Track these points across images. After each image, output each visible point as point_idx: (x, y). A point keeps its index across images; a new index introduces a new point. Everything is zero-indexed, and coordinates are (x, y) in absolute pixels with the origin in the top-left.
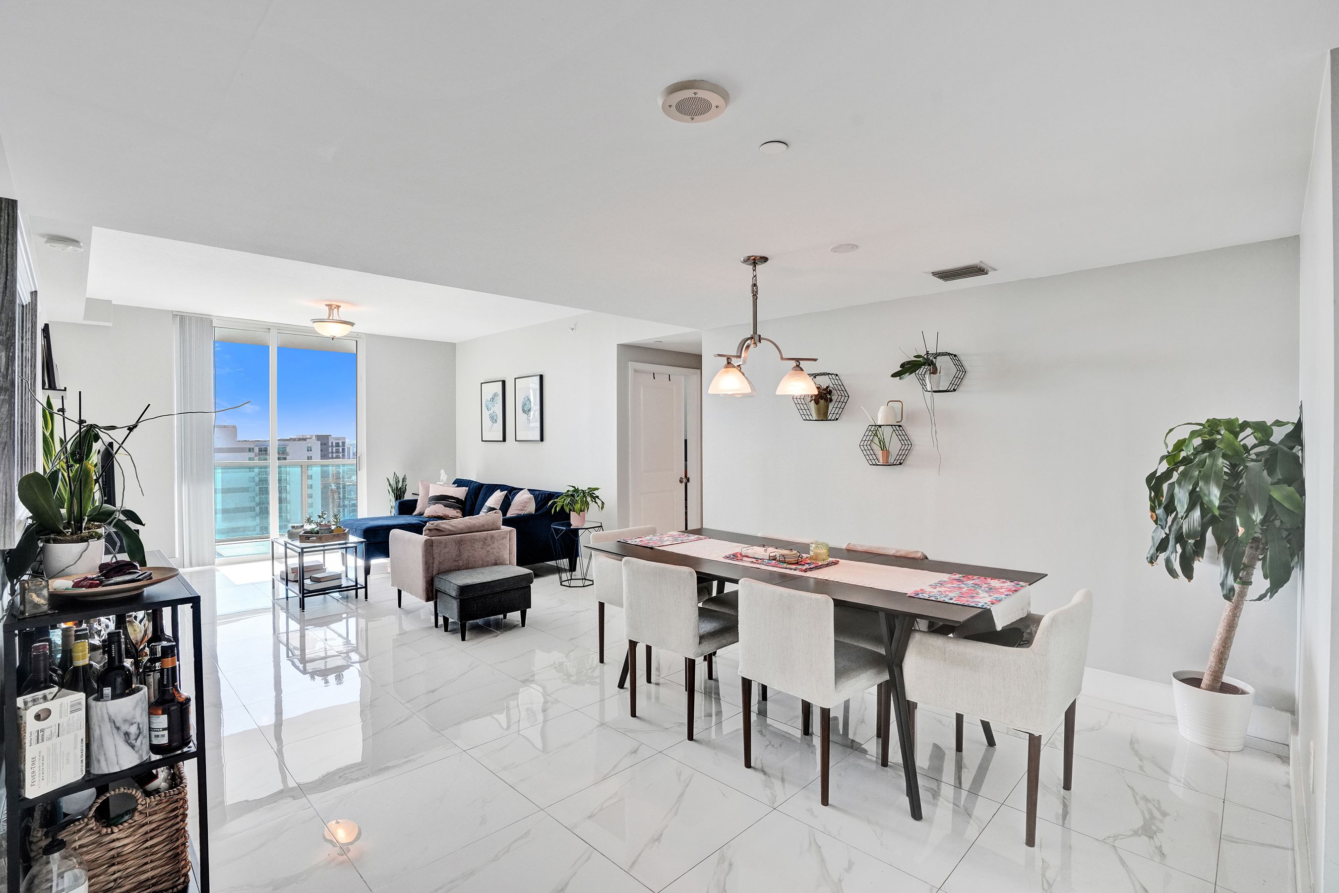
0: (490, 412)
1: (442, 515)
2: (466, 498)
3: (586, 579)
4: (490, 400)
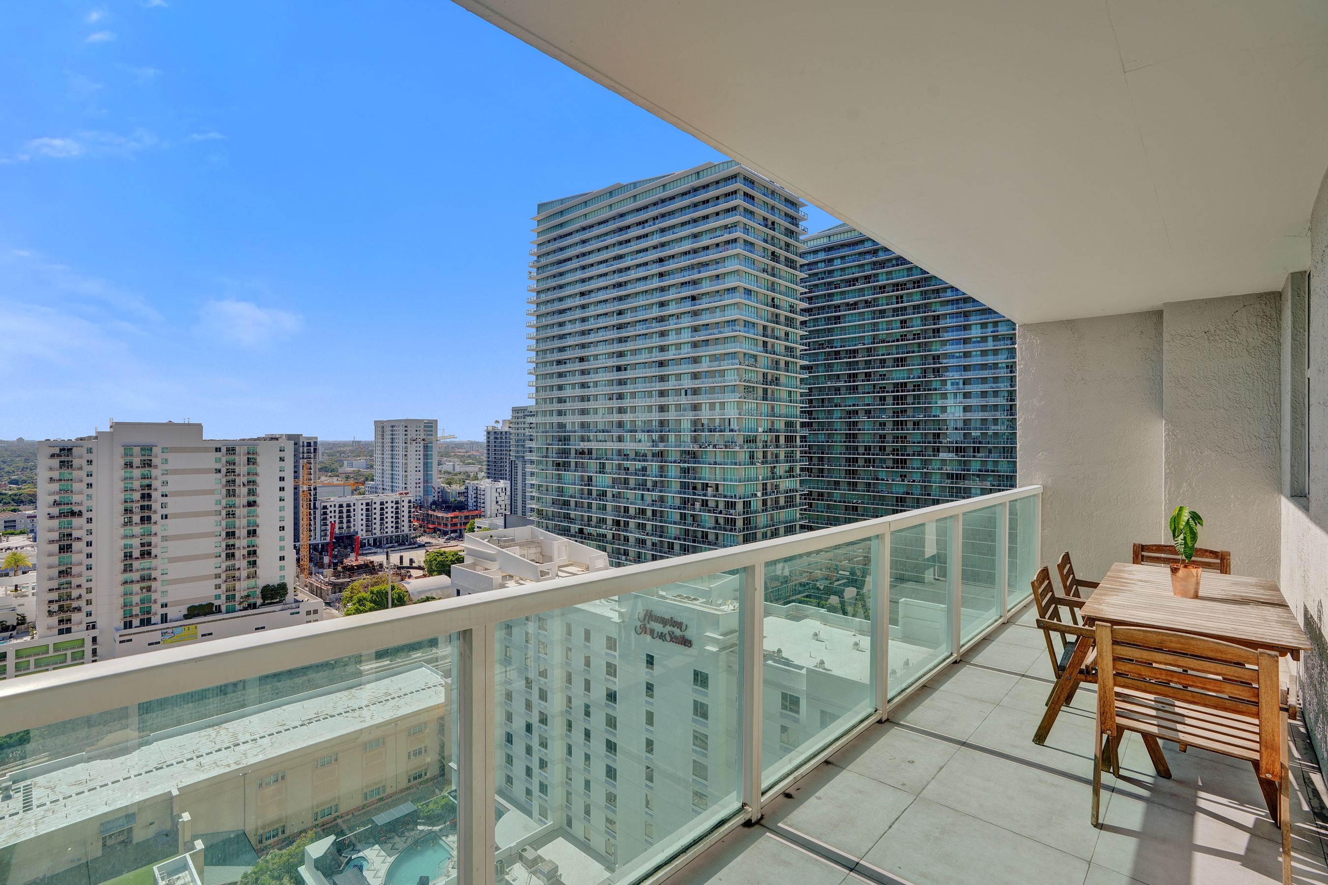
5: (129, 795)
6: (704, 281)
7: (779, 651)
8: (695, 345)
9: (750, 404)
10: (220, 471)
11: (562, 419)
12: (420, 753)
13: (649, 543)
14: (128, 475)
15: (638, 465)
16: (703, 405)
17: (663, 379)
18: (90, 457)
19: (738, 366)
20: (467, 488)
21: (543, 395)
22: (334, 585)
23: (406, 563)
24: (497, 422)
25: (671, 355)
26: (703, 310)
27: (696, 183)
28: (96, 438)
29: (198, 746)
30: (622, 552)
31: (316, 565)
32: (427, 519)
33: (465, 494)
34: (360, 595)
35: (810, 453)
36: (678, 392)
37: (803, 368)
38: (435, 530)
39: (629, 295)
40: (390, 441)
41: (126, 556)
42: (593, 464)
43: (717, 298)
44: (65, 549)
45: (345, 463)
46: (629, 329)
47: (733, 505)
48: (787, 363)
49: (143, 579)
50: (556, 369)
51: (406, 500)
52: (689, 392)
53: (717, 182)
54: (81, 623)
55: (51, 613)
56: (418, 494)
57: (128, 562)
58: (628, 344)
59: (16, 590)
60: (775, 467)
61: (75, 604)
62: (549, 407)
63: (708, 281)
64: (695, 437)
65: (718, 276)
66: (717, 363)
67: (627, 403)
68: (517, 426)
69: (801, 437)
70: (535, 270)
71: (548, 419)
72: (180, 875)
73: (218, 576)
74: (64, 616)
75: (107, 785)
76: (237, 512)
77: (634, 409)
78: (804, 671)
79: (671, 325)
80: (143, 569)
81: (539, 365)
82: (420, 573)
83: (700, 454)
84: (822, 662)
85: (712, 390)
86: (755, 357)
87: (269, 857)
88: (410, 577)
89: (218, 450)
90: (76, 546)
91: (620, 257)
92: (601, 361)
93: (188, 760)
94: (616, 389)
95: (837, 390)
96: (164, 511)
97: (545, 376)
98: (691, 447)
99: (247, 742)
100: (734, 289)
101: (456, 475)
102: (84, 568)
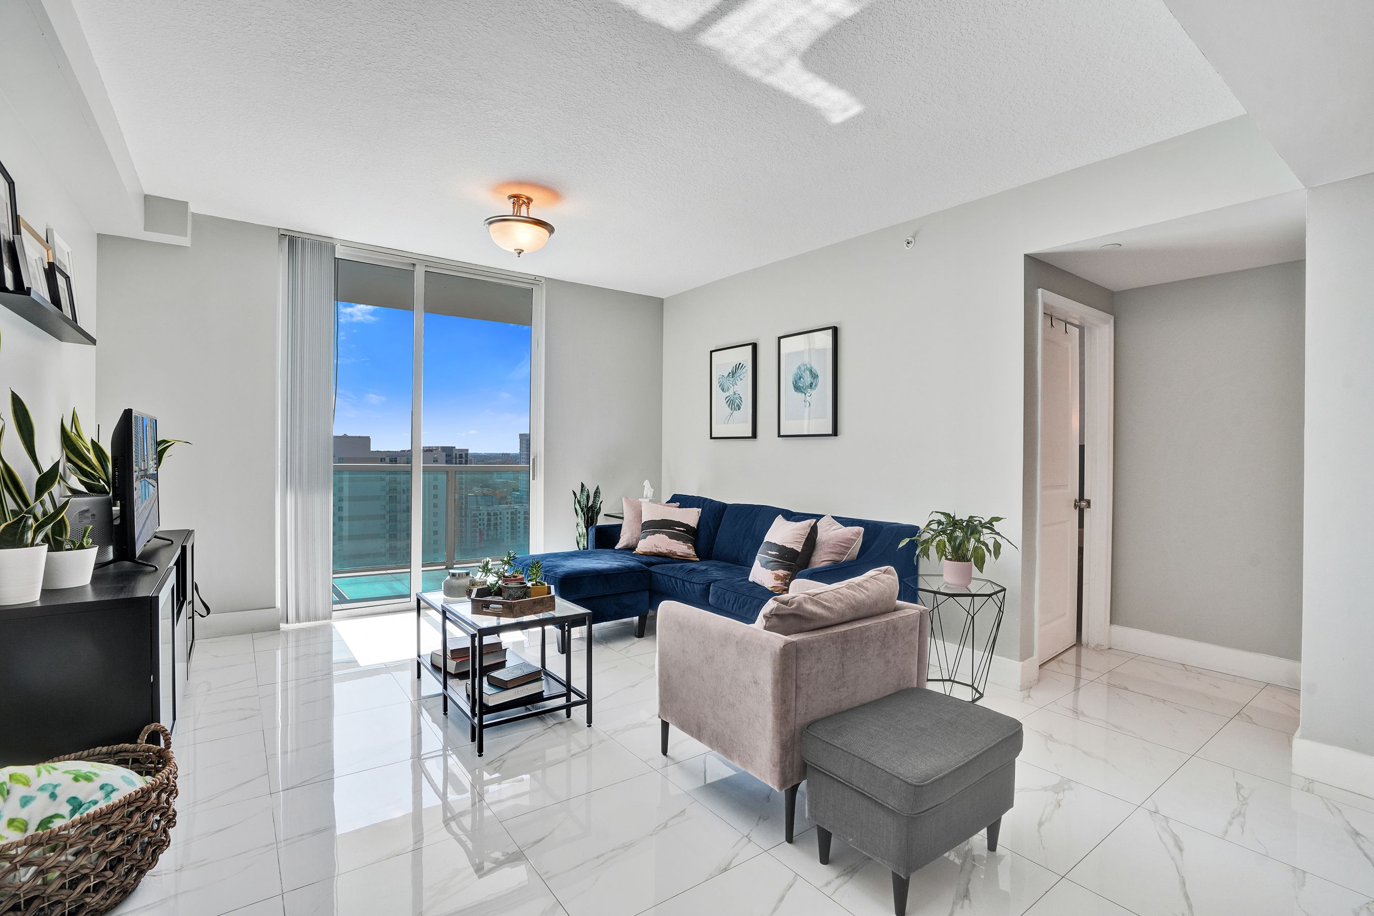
0: (727, 394)
1: (665, 551)
2: (698, 525)
3: (954, 681)
4: (729, 375)
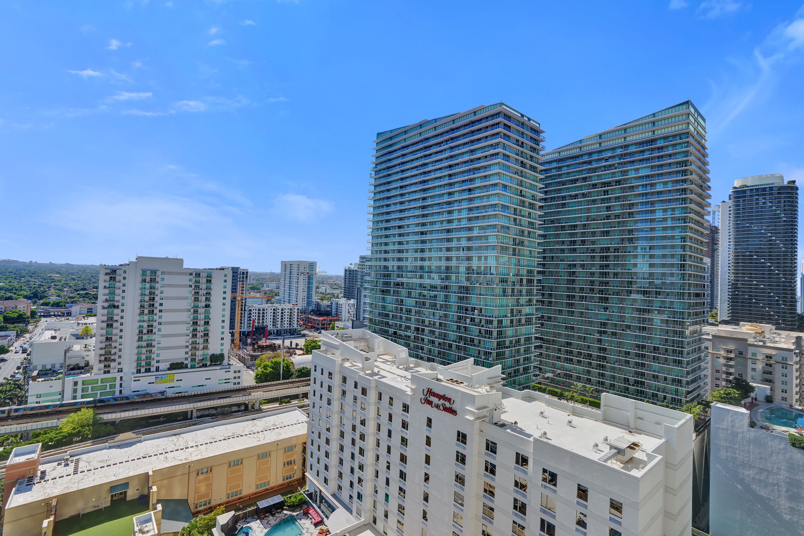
5: (127, 472)
6: (477, 180)
7: (516, 423)
8: (470, 219)
9: (505, 258)
10: (191, 286)
11: (386, 263)
12: (291, 463)
13: (437, 343)
14: (143, 286)
15: (433, 293)
16: (474, 258)
17: (449, 240)
18: (125, 275)
19: (497, 233)
20: (332, 303)
21: (376, 248)
22: (252, 356)
23: (294, 346)
24: (351, 264)
25: (454, 225)
26: (475, 197)
27: (474, 118)
28: (128, 265)
29: (167, 446)
30: (420, 348)
31: (243, 344)
32: (308, 320)
33: (330, 306)
34: (265, 363)
35: (543, 291)
36: (458, 249)
37: (540, 236)
38: (312, 327)
39: (430, 188)
40: (289, 273)
41: (139, 332)
42: (404, 292)
43: (485, 190)
44: (110, 326)
45: (265, 285)
46: (429, 209)
47: (491, 322)
48: (529, 233)
49: (148, 346)
50: (384, 233)
51: (296, 308)
52: (465, 249)
53: (487, 118)
54: (115, 368)
55: (100, 361)
56: (304, 305)
57: (140, 336)
58: (428, 218)
59: (86, 347)
60: (519, 299)
61: (113, 358)
62: (379, 256)
63: (479, 179)
64: (468, 277)
65: (485, 176)
66: (483, 231)
67: (426, 255)
68: (362, 267)
69: (537, 280)
70: (374, 173)
71: (378, 263)
72: (147, 524)
73: (187, 347)
74: (107, 363)
75: (116, 464)
76: (199, 310)
77: (430, 259)
78: (531, 439)
79: (456, 207)
80: (148, 340)
81: (374, 230)
82: (301, 352)
83: (471, 288)
84: (545, 434)
85: (480, 248)
86: (508, 228)
87: (198, 519)
88: (295, 354)
89: (191, 274)
90: (115, 325)
91: (425, 164)
92: (411, 228)
93: (160, 454)
94: (420, 246)
95: (563, 251)
96: (161, 308)
97: (377, 237)
98: (465, 284)
99: (193, 447)
100: (496, 185)
101: (327, 295)
102: (118, 337)
